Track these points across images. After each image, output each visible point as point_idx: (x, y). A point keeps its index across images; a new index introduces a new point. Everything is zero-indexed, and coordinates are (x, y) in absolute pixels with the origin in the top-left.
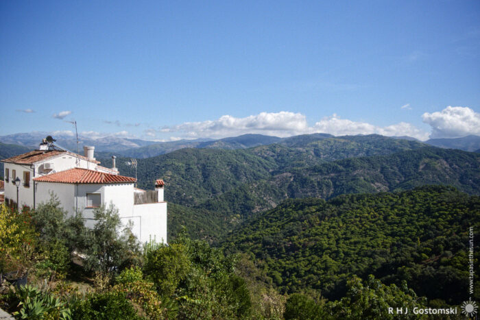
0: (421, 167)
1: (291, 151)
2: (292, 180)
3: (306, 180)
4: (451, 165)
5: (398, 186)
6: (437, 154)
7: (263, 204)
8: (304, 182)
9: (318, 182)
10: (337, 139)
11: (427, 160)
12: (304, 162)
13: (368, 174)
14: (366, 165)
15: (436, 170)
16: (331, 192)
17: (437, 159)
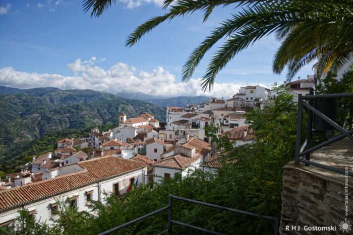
0: (120, 109)
1: (33, 99)
2: (40, 118)
3: (50, 118)
4: (135, 108)
5: (108, 120)
6: (127, 102)
7: (21, 136)
8: (49, 120)
9: (59, 120)
10: (65, 92)
11: (123, 106)
12: (45, 106)
13: (90, 114)
14: (88, 108)
15: (127, 111)
16: (68, 126)
17: (128, 105)
